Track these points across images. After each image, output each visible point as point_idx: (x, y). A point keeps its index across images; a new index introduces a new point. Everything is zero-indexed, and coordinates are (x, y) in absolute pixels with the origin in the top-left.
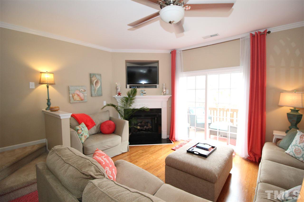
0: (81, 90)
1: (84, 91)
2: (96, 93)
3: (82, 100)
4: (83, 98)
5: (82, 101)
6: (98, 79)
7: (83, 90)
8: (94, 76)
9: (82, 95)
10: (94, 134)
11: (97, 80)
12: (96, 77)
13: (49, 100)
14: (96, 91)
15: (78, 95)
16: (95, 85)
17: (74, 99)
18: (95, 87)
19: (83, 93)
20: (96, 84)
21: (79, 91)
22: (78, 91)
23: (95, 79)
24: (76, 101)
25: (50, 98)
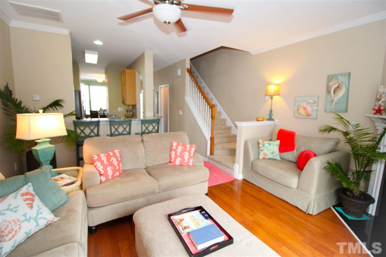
0: (309, 101)
1: (313, 103)
2: (333, 106)
3: (308, 115)
4: (310, 113)
5: (308, 117)
6: (341, 83)
7: (312, 101)
8: (334, 78)
9: (309, 108)
10: (290, 161)
11: (339, 84)
12: (338, 80)
13: (271, 111)
14: (334, 104)
15: (304, 108)
16: (334, 94)
17: (298, 112)
18: (333, 97)
19: (311, 106)
20: (334, 92)
21: (307, 103)
22: (305, 103)
23: (335, 84)
24: (300, 116)
25: (272, 110)
